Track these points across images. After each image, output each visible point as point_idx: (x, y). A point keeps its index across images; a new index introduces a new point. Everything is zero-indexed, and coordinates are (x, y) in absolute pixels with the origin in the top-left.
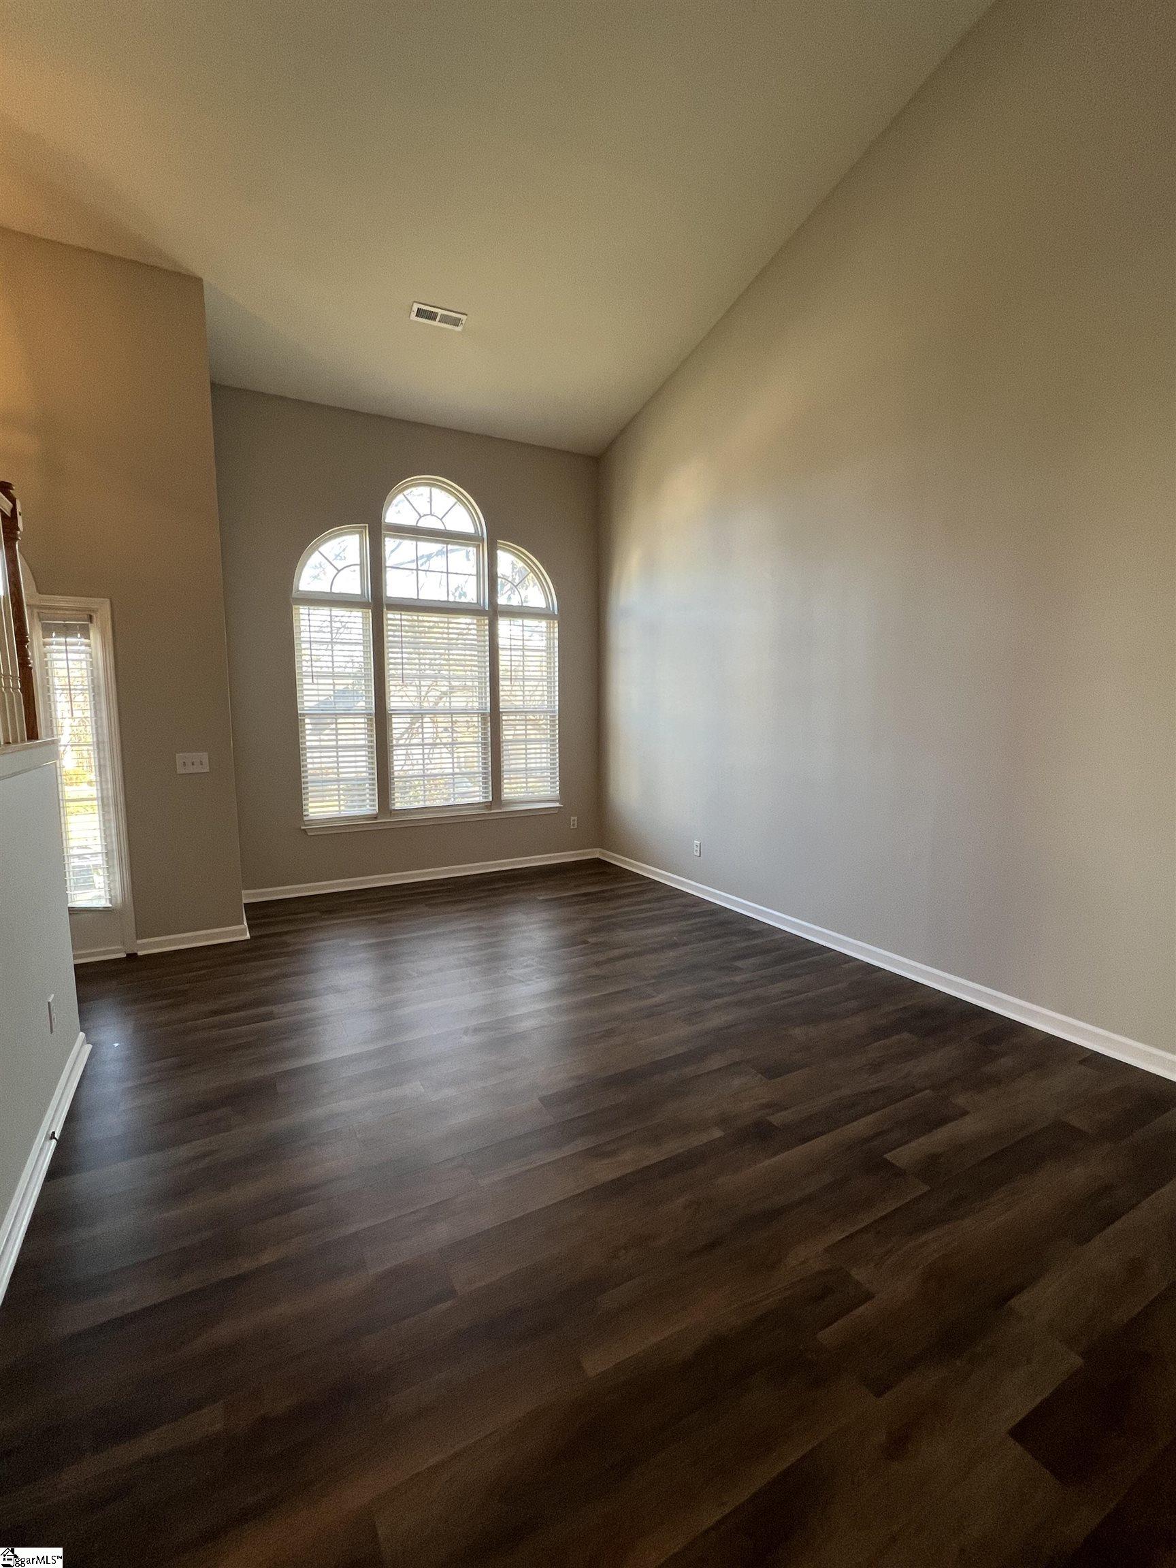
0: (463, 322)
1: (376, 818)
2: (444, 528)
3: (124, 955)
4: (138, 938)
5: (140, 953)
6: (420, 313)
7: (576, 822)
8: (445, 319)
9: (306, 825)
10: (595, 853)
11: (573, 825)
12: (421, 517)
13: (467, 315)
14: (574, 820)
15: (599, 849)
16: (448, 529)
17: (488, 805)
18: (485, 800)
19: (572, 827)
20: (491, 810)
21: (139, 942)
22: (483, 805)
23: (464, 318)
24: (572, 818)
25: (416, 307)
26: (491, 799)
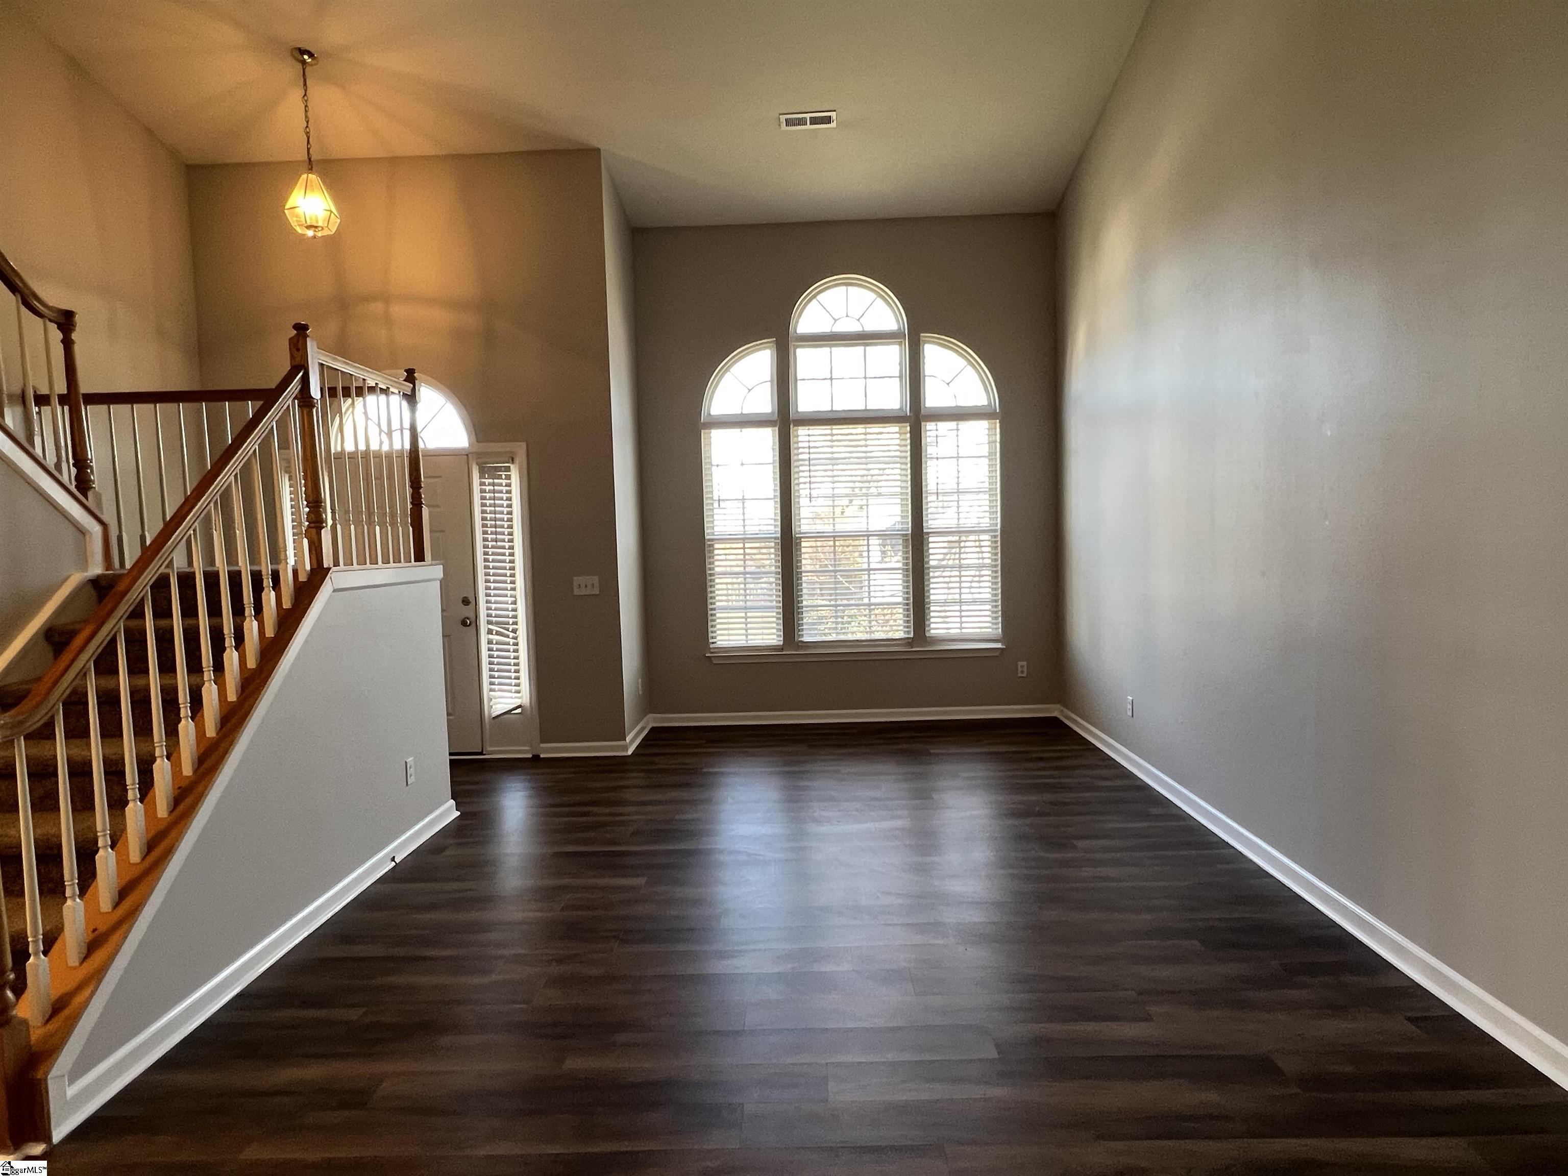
0: (834, 118)
1: (782, 649)
2: (861, 329)
3: (530, 756)
4: (542, 742)
5: (542, 756)
6: (789, 122)
7: (1025, 670)
8: (814, 121)
9: (712, 653)
10: (1054, 711)
11: (1022, 672)
12: (836, 320)
13: (835, 111)
14: (1022, 667)
15: (1058, 706)
16: (865, 329)
17: (909, 642)
18: (907, 636)
19: (1020, 675)
20: (912, 648)
21: (542, 745)
22: (903, 642)
23: (833, 114)
24: (1020, 664)
25: (783, 118)
26: (912, 636)
